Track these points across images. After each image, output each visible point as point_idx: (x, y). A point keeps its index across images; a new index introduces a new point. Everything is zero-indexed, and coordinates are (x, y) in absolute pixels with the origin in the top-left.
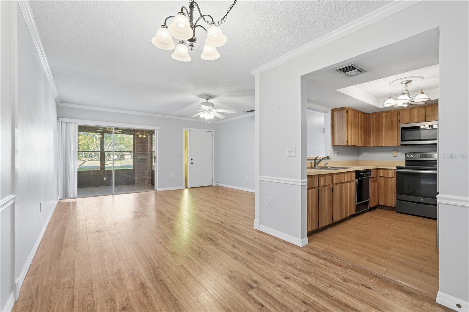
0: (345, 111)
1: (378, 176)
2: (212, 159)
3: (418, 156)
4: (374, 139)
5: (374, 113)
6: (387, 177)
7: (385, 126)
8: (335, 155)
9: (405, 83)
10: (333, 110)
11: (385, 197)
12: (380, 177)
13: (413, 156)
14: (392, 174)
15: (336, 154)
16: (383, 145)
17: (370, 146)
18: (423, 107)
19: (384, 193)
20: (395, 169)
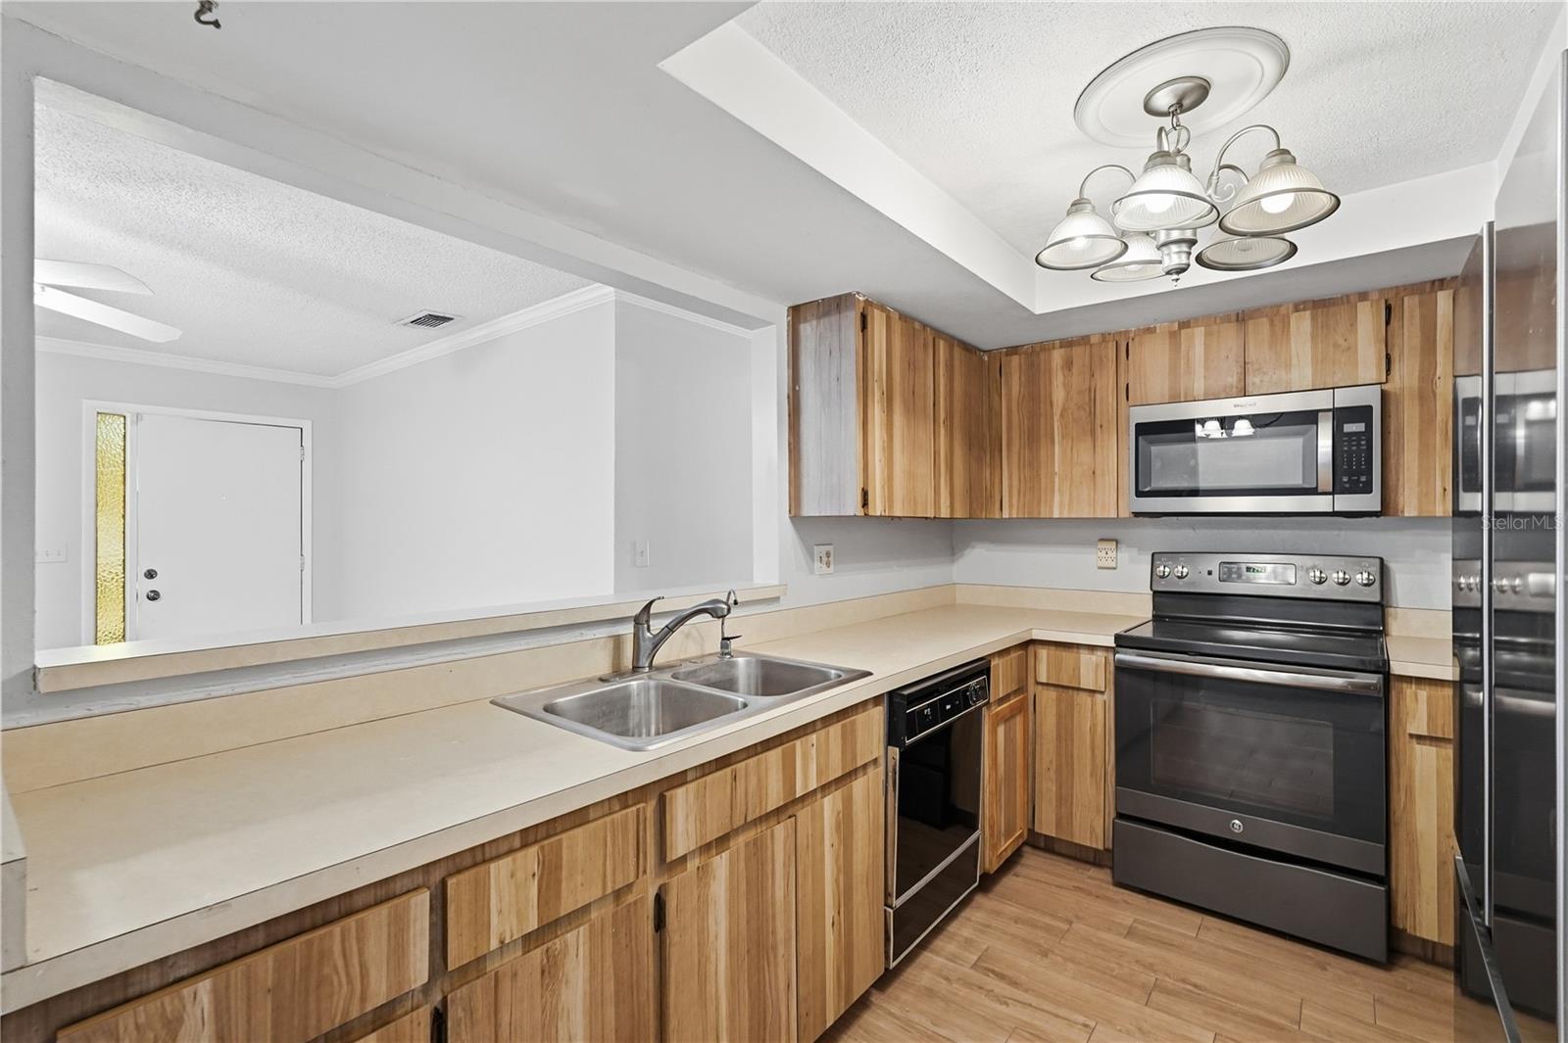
0: (851, 319)
1: (1031, 681)
2: (302, 564)
3: (1210, 573)
4: (1015, 483)
5: (1013, 350)
6: (1073, 688)
7: (1062, 415)
8: (812, 572)
10: (797, 313)
11: (1064, 799)
12: (1040, 687)
13: (1185, 570)
14: (1093, 672)
15: (817, 564)
16: (1056, 515)
17: (997, 516)
18: (1234, 318)
19: (1059, 771)
20: (1107, 648)
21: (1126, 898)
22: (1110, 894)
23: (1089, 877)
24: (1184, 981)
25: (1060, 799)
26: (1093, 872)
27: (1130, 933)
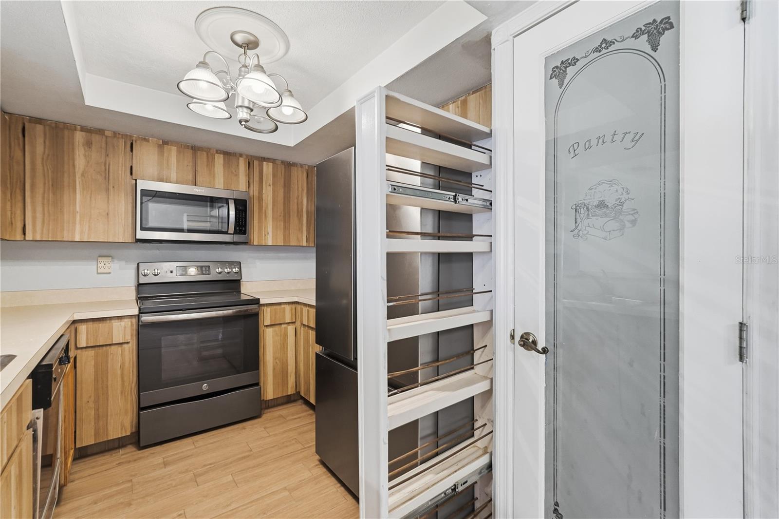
4: (39, 216)
5: (39, 121)
6: (107, 345)
7: (83, 175)
9: (239, 38)
11: (100, 416)
12: (79, 351)
13: (156, 271)
14: (124, 332)
16: (77, 239)
18: (190, 148)
19: (96, 401)
20: (131, 316)
21: (152, 452)
22: (140, 455)
23: (122, 455)
24: (205, 466)
25: (97, 418)
26: (122, 451)
27: (165, 464)
